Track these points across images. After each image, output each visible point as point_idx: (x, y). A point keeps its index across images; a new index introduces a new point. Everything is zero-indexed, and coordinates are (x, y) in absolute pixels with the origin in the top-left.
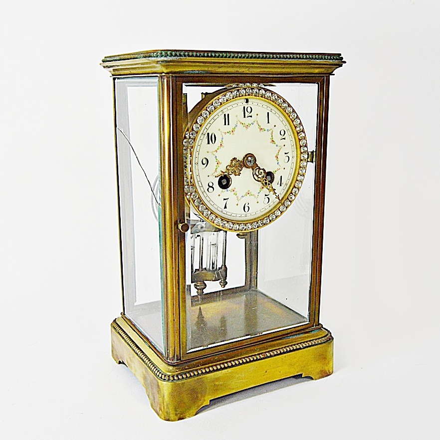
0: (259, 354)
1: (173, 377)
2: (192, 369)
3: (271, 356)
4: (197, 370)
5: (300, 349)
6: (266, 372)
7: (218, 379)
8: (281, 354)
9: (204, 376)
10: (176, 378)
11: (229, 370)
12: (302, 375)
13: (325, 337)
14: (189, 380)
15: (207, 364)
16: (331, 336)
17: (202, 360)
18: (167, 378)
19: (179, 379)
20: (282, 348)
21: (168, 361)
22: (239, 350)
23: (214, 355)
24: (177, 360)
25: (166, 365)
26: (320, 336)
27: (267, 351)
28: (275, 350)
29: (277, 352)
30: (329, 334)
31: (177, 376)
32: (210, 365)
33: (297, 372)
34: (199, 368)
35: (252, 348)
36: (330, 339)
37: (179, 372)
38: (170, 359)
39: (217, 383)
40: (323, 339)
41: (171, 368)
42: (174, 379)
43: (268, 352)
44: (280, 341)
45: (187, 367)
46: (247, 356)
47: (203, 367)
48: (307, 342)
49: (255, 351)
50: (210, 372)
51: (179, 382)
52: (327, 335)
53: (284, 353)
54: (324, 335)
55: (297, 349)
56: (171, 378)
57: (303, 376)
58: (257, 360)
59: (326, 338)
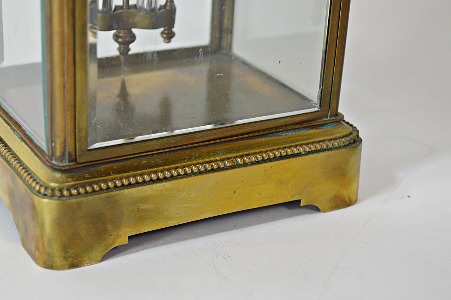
0: (223, 160)
1: (61, 190)
2: (96, 179)
3: (245, 165)
4: (105, 182)
5: (299, 155)
6: (235, 192)
7: (144, 199)
8: (264, 161)
9: (118, 192)
10: (65, 193)
11: (167, 185)
12: (299, 201)
13: (346, 136)
14: (90, 198)
15: (125, 172)
16: (358, 136)
17: (116, 164)
18: (49, 192)
19: (71, 195)
20: (267, 151)
21: (54, 162)
22: (187, 151)
23: (139, 156)
24: (70, 161)
25: (49, 171)
26: (338, 135)
27: (238, 154)
28: (252, 154)
29: (256, 158)
30: (355, 133)
31: (68, 189)
32: (132, 173)
33: (292, 196)
34: (110, 177)
35: (211, 148)
36: (355, 142)
37: (72, 183)
38: (56, 160)
39: (143, 207)
40: (343, 140)
41: (58, 175)
42: (62, 196)
43: (241, 156)
44: (264, 139)
45: (87, 175)
46: (200, 161)
47: (117, 176)
48: (313, 143)
49: (215, 154)
50: (130, 185)
51: (73, 200)
52: (351, 133)
53: (270, 160)
54: (344, 133)
55: (294, 156)
56: (57, 193)
57: (302, 204)
58: (219, 169)
59: (348, 138)
